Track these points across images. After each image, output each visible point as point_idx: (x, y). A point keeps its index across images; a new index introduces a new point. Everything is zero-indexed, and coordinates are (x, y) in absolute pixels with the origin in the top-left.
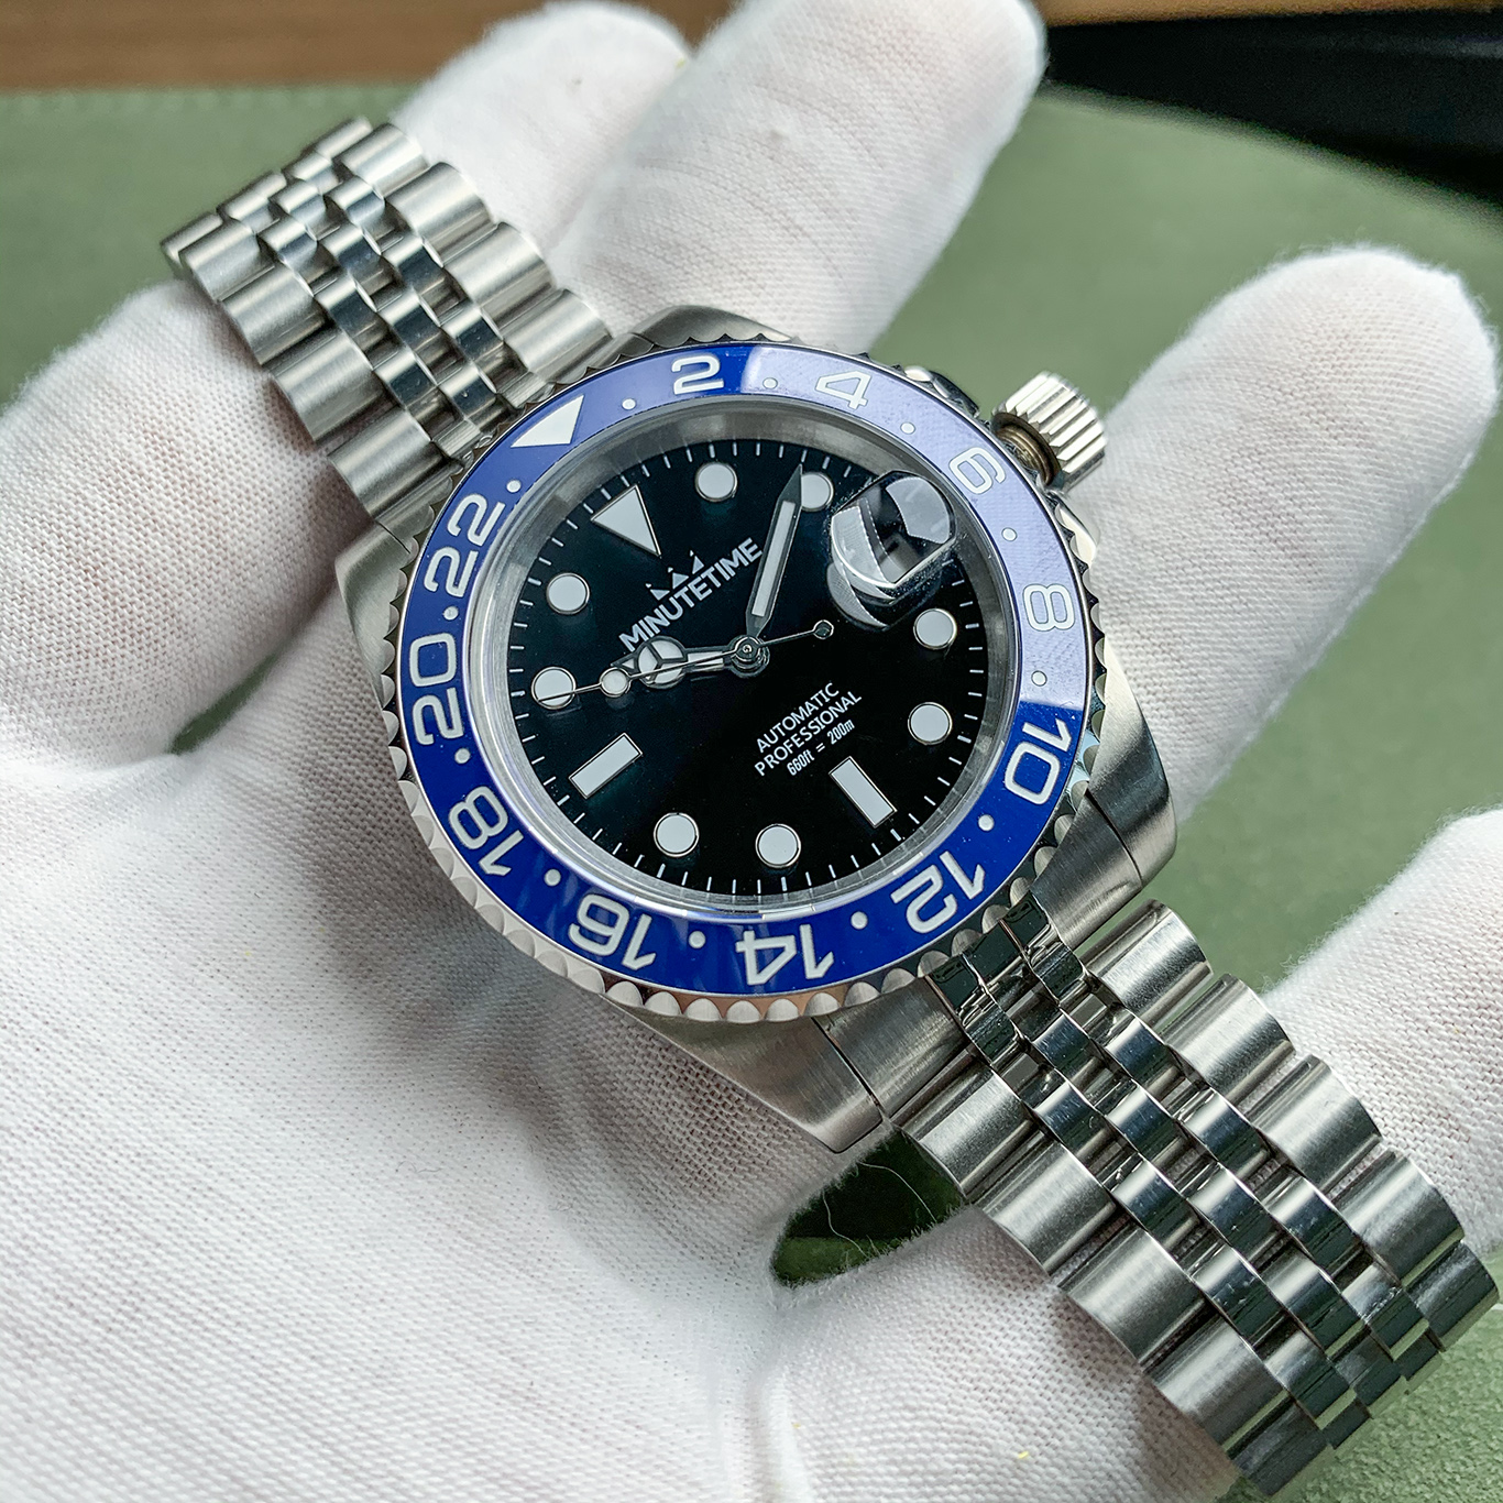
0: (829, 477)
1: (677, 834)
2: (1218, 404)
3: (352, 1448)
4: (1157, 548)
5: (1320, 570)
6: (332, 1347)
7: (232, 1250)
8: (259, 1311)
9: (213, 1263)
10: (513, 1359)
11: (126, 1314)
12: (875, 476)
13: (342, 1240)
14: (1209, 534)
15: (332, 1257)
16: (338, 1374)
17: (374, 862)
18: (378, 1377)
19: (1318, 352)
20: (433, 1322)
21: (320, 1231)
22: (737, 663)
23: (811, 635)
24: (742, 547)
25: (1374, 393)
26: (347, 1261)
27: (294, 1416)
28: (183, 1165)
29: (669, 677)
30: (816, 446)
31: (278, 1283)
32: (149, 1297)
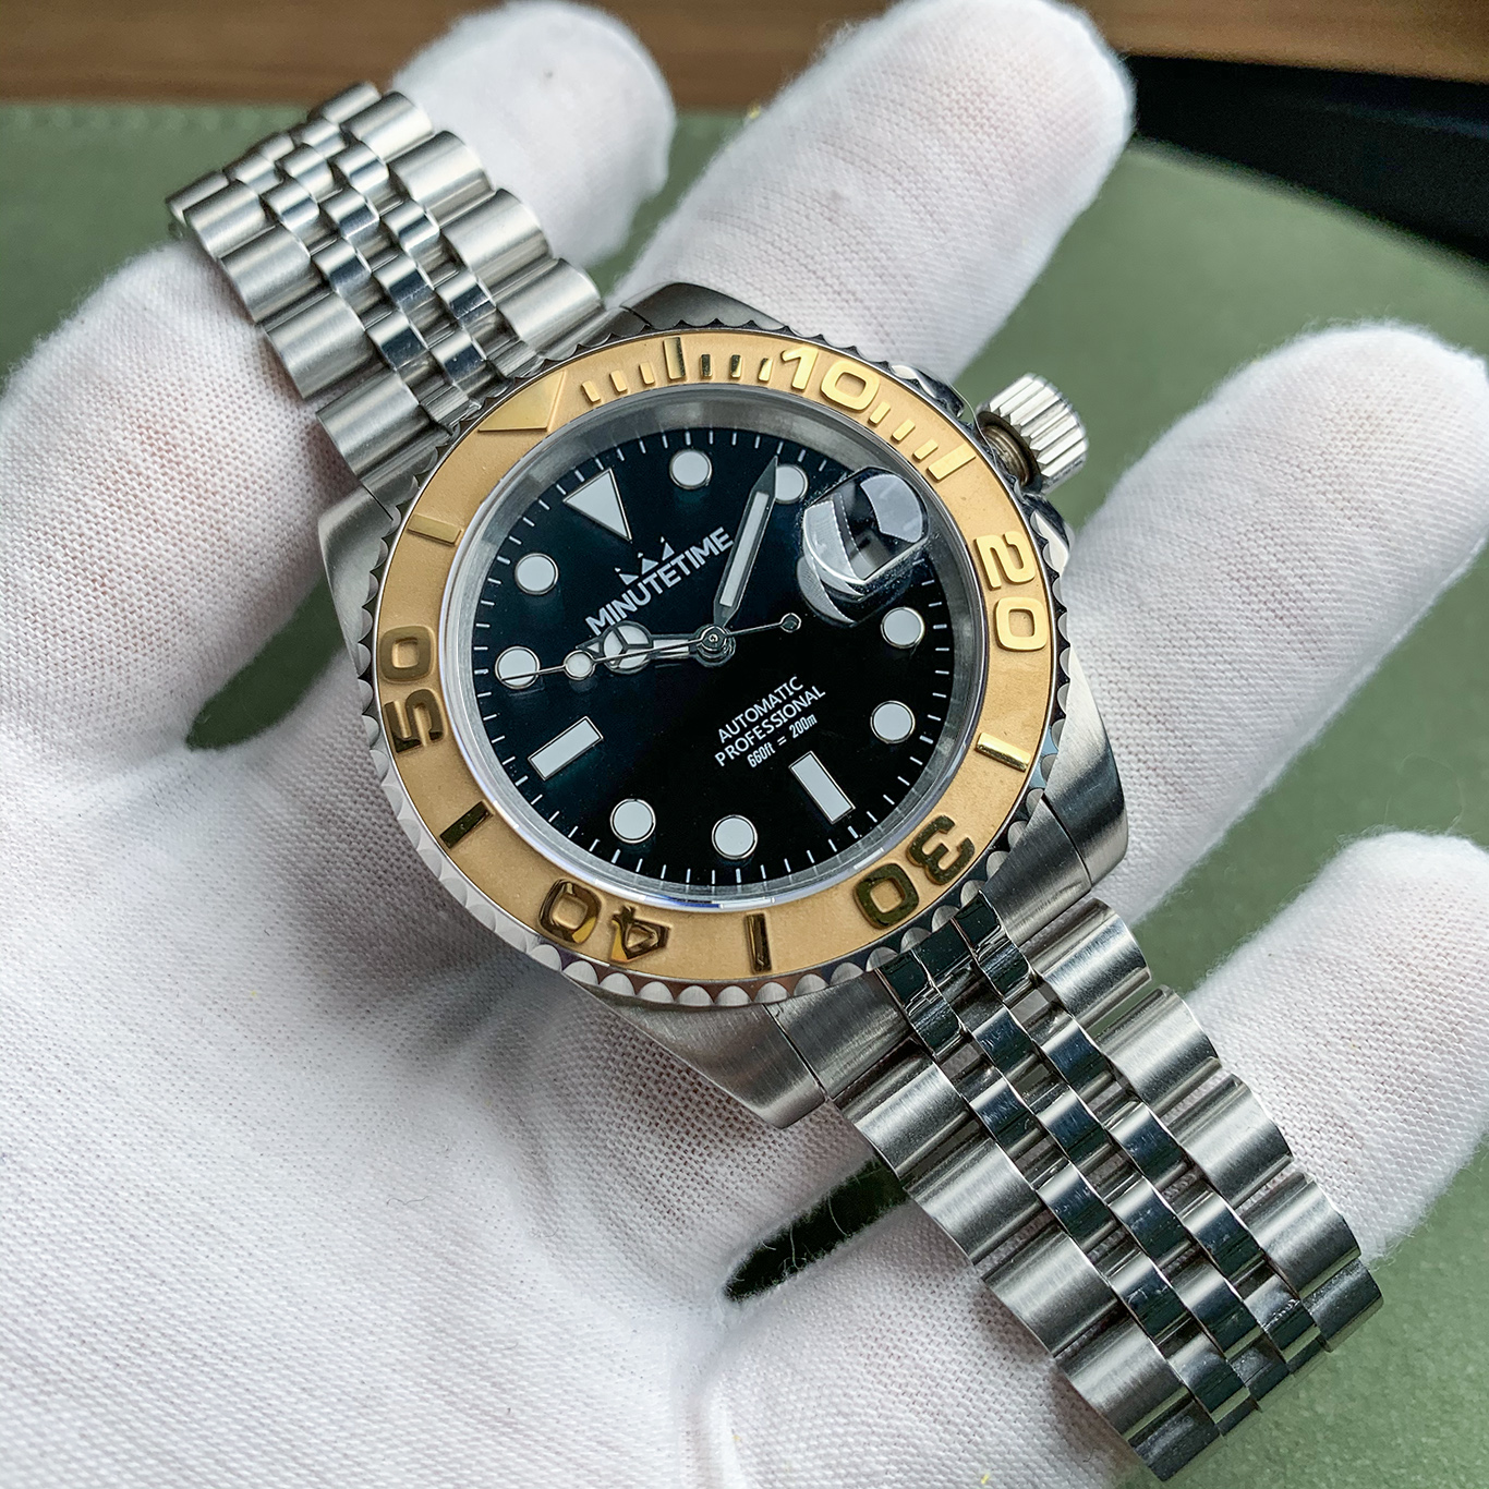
0: (804, 470)
1: (634, 820)
2: (1236, 475)
3: (338, 1476)
4: (1163, 617)
5: (1325, 648)
6: (322, 1379)
7: (230, 1286)
8: (254, 1346)
9: (212, 1300)
10: (494, 1384)
11: (132, 1349)
12: (850, 472)
13: (333, 1275)
14: (1216, 607)
15: (324, 1292)
16: (326, 1404)
17: (382, 904)
18: (365, 1407)
19: (1339, 432)
20: (418, 1352)
21: (312, 1267)
22: (702, 652)
23: (778, 627)
24: (713, 536)
25: (1392, 476)
26: (338, 1296)
27: (285, 1446)
28: (188, 1204)
29: (633, 662)
30: (793, 438)
31: (272, 1318)
32: (153, 1333)
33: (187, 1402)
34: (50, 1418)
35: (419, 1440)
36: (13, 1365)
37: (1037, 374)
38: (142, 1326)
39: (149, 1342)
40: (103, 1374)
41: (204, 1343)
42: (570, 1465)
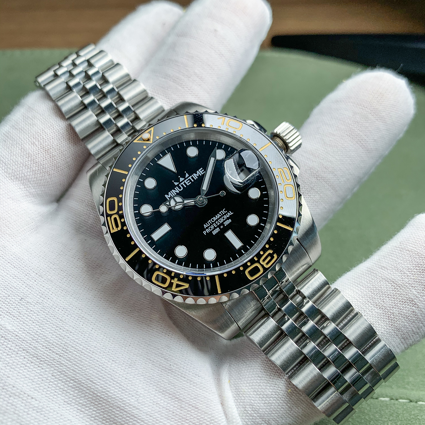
0: (224, 150)
1: (181, 251)
12: (237, 150)
22: (198, 203)
23: (219, 195)
29: (179, 207)
30: (220, 142)
33: (81, 365)
34: (43, 371)
35: (146, 375)
36: (31, 356)
37: (287, 121)
38: (66, 344)
39: (68, 349)
40: (56, 358)
41: (84, 348)
42: (188, 381)
